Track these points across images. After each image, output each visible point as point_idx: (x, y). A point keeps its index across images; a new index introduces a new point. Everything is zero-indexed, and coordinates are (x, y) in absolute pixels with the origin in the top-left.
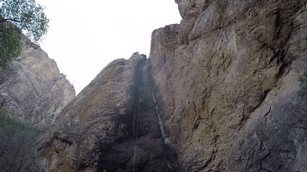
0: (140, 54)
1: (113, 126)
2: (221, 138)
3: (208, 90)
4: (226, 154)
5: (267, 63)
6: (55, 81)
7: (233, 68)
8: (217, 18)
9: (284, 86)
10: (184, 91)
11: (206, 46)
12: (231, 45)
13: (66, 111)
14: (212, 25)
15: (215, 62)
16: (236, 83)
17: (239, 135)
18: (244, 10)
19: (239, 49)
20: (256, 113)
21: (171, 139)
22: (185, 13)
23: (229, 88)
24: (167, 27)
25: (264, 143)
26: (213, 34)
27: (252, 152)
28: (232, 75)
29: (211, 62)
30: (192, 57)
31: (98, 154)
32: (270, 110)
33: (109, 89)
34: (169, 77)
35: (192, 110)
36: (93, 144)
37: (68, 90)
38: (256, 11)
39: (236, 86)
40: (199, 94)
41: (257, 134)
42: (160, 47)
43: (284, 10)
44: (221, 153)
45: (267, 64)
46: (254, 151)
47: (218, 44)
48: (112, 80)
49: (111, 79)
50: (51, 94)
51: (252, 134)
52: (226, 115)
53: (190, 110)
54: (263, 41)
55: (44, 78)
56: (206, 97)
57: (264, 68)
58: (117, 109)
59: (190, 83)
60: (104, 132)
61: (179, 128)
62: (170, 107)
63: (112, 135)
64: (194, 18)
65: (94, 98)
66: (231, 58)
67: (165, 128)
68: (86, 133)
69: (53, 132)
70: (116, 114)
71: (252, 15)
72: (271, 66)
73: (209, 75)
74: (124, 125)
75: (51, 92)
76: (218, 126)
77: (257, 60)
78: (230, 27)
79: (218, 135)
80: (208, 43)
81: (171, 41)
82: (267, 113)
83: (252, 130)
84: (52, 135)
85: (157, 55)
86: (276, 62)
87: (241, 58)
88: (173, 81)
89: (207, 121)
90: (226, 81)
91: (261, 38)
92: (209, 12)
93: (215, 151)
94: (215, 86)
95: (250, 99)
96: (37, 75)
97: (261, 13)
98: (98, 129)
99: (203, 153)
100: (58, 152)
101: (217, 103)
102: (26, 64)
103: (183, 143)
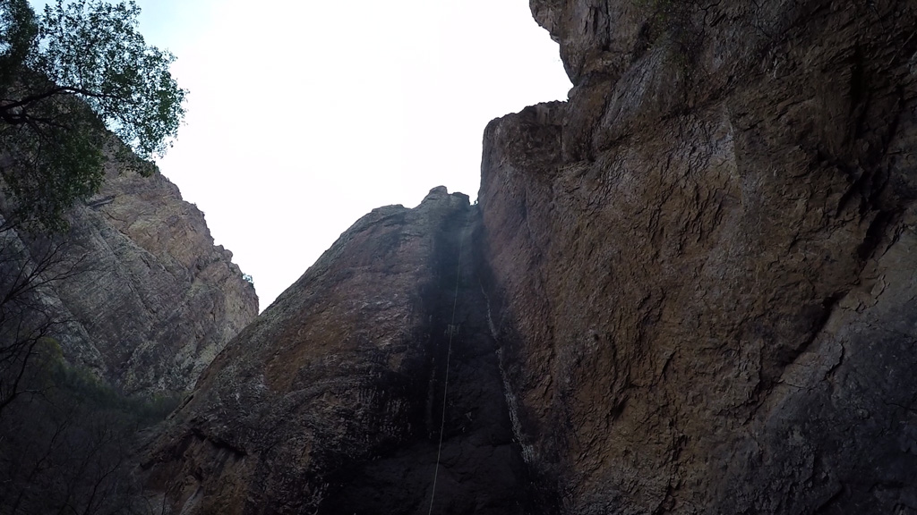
0: (450, 192)
1: (368, 405)
2: (696, 447)
3: (654, 300)
4: (708, 496)
5: (830, 214)
6: (198, 267)
7: (728, 232)
8: (675, 80)
9: (882, 282)
10: (581, 304)
11: (646, 165)
12: (720, 162)
13: (229, 357)
14: (662, 103)
15: (674, 214)
16: (738, 278)
17: (747, 435)
18: (755, 53)
19: (743, 174)
20: (800, 367)
21: (543, 449)
22: (582, 67)
23: (717, 294)
24: (530, 111)
25: (824, 460)
26: (665, 131)
27: (787, 489)
28: (724, 251)
29: (662, 213)
30: (605, 199)
31: (319, 487)
32: (842, 358)
33: (356, 297)
34: (536, 260)
35: (604, 362)
36: (307, 460)
37: (238, 294)
38: (790, 57)
39: (739, 286)
40: (626, 312)
41: (804, 433)
42: (509, 170)
43: (876, 47)
44: (692, 491)
45: (829, 217)
46: (795, 484)
47: (683, 159)
48: (367, 268)
49: (364, 265)
50: (187, 307)
51: (787, 433)
52: (709, 374)
53: (600, 361)
54: (815, 146)
55: (168, 260)
56: (646, 320)
57: (820, 229)
58: (380, 356)
59: (599, 280)
60: (340, 423)
61: (567, 413)
62: (540, 351)
63: (365, 433)
64: (606, 84)
65: (314, 321)
66: (720, 200)
67: (524, 413)
68: (287, 425)
69: (189, 419)
70: (377, 370)
71: (780, 69)
72: (844, 222)
73: (657, 255)
74: (402, 404)
75: (186, 299)
76: (685, 409)
77: (800, 205)
78: (715, 108)
79: (684, 436)
80: (650, 158)
81: (542, 153)
82: (835, 368)
83: (789, 421)
84: (186, 427)
85: (501, 196)
86: (858, 210)
87: (751, 200)
88: (548, 274)
89: (651, 395)
90: (709, 271)
91: (810, 138)
92: (652, 64)
93: (675, 485)
94: (676, 286)
95: (782, 325)
96: (148, 249)
97: (806, 61)
98: (324, 414)
99: (638, 491)
100: (199, 477)
101: (680, 337)
102: (114, 216)
103: (579, 461)
